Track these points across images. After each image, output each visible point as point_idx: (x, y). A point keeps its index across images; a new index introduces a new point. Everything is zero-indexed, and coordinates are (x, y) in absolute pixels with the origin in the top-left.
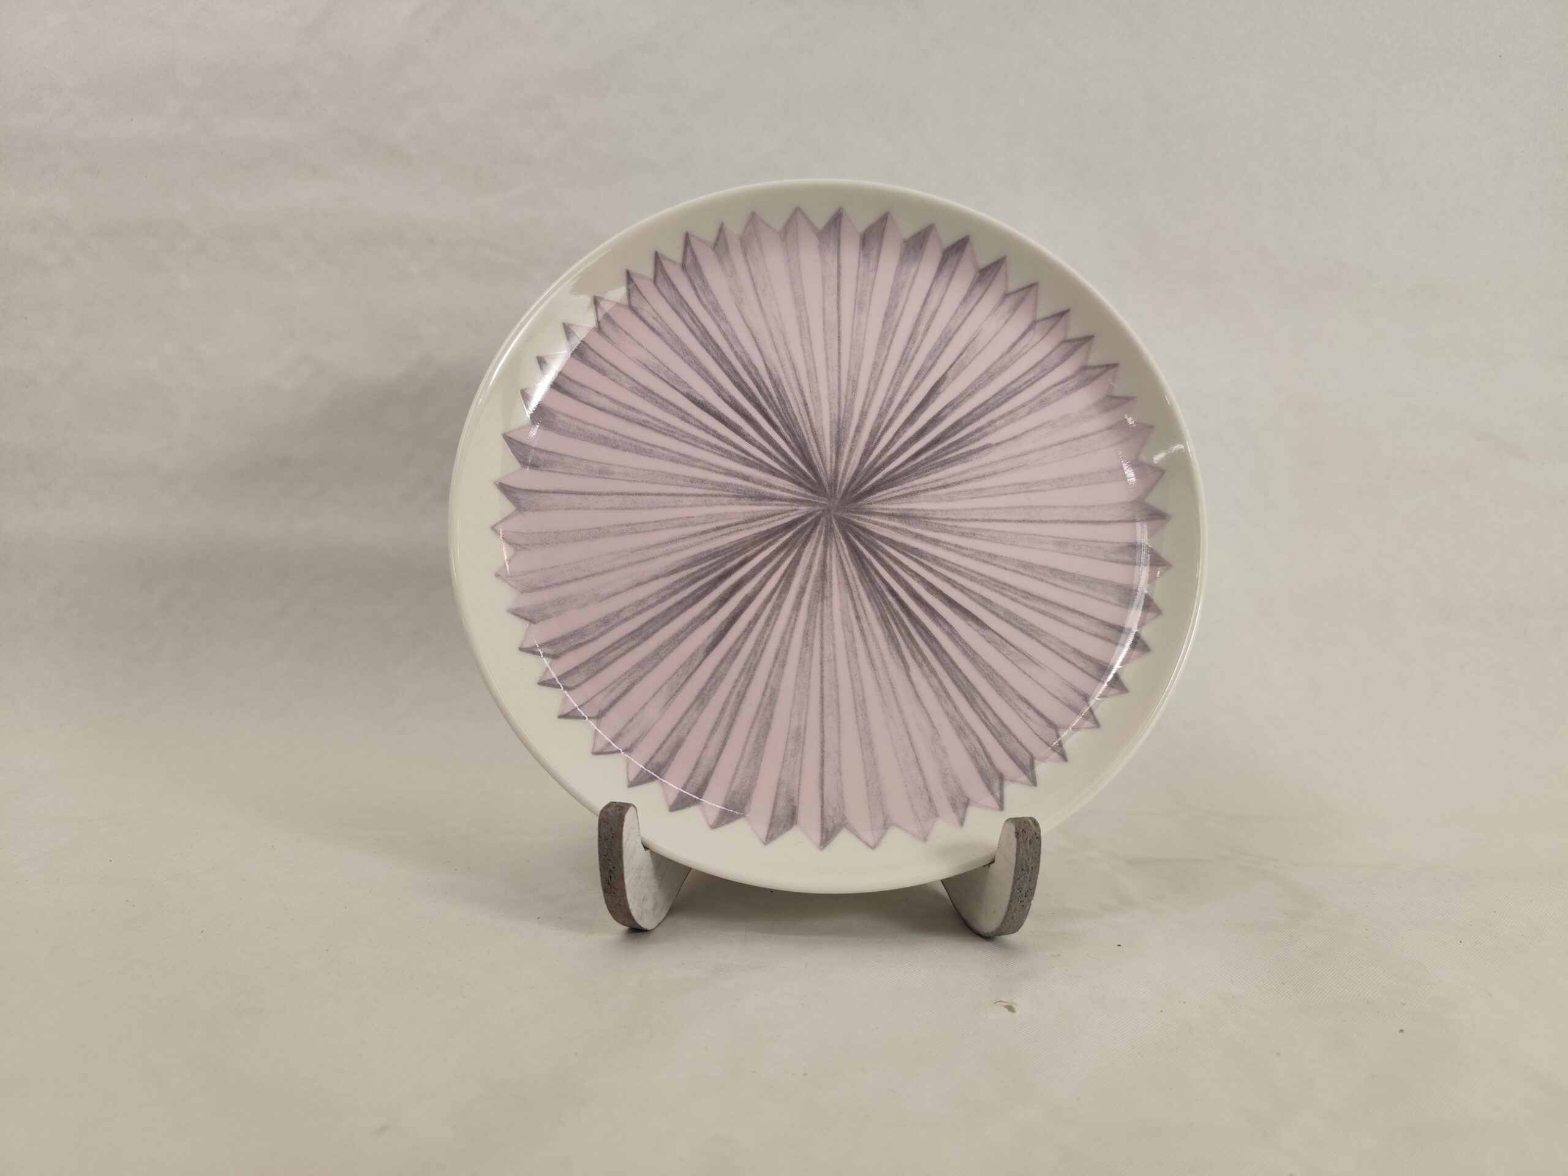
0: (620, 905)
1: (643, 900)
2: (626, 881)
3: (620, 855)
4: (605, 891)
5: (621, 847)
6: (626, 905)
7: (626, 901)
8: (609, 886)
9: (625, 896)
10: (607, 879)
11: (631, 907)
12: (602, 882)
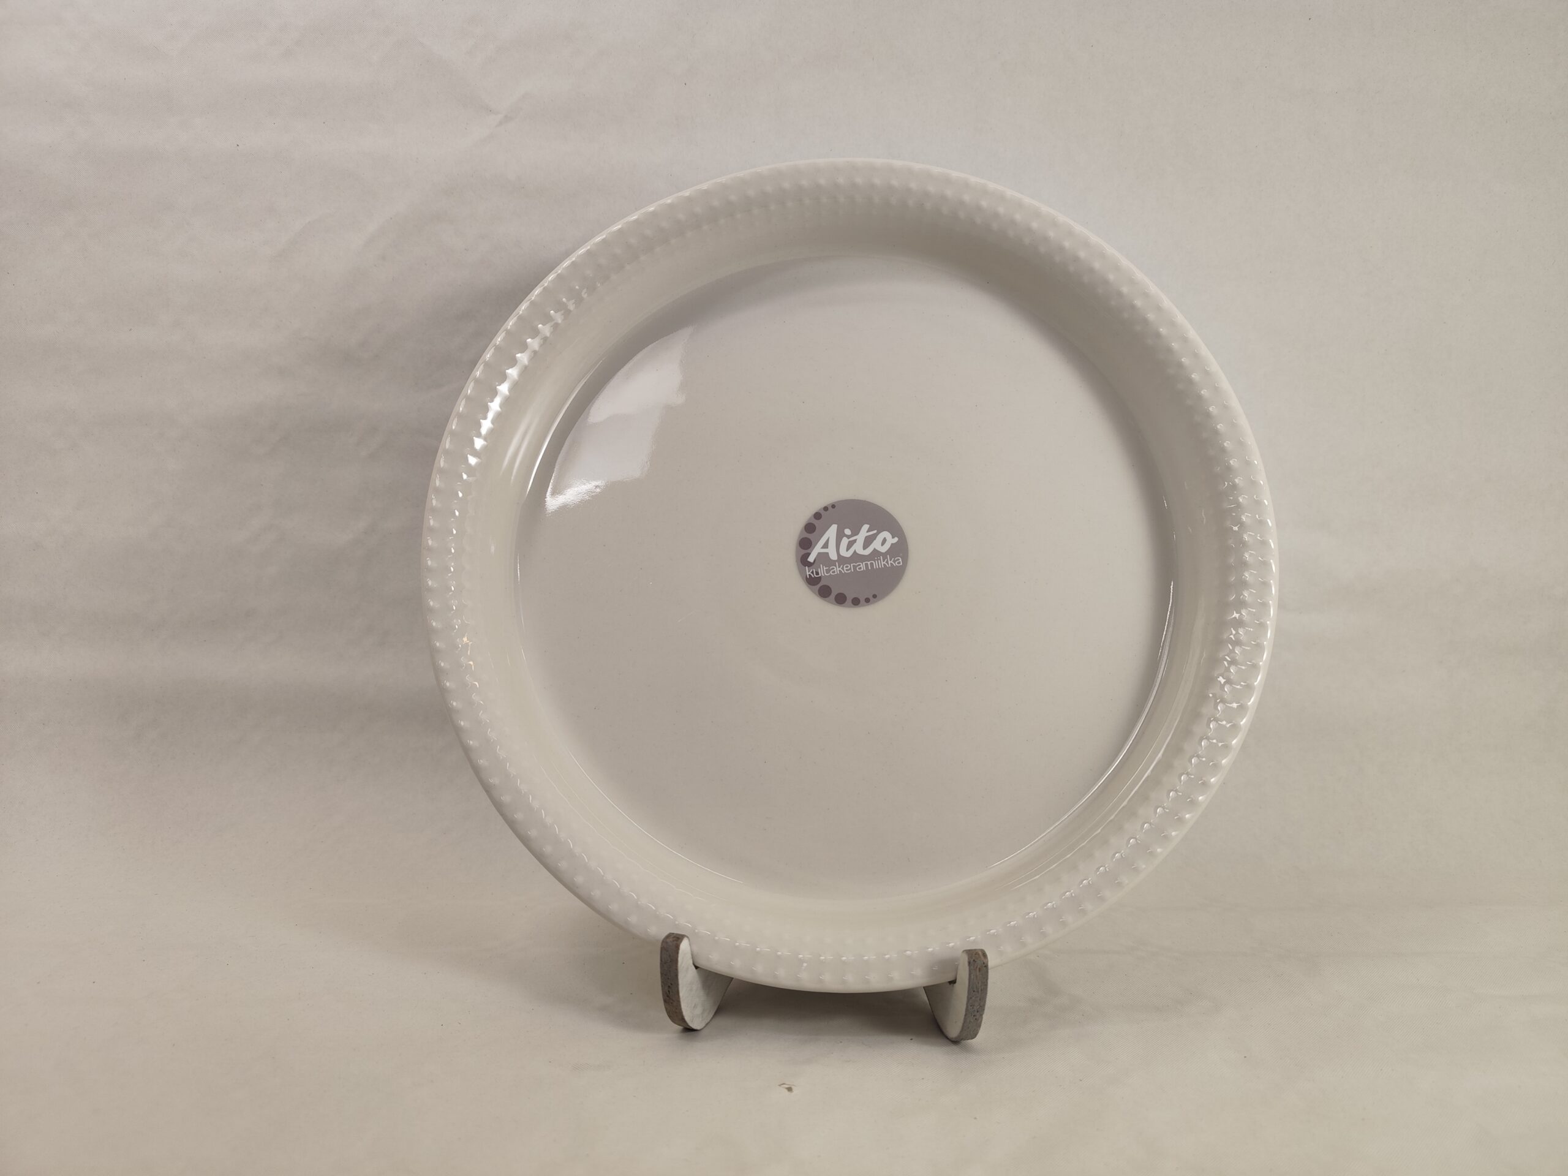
0: (676, 1012)
1: (694, 1007)
2: (681, 994)
3: (676, 976)
4: (665, 1001)
5: (677, 970)
6: (681, 1013)
7: (681, 1009)
8: (668, 998)
9: (680, 1005)
10: (666, 993)
11: (685, 1013)
12: (663, 995)
